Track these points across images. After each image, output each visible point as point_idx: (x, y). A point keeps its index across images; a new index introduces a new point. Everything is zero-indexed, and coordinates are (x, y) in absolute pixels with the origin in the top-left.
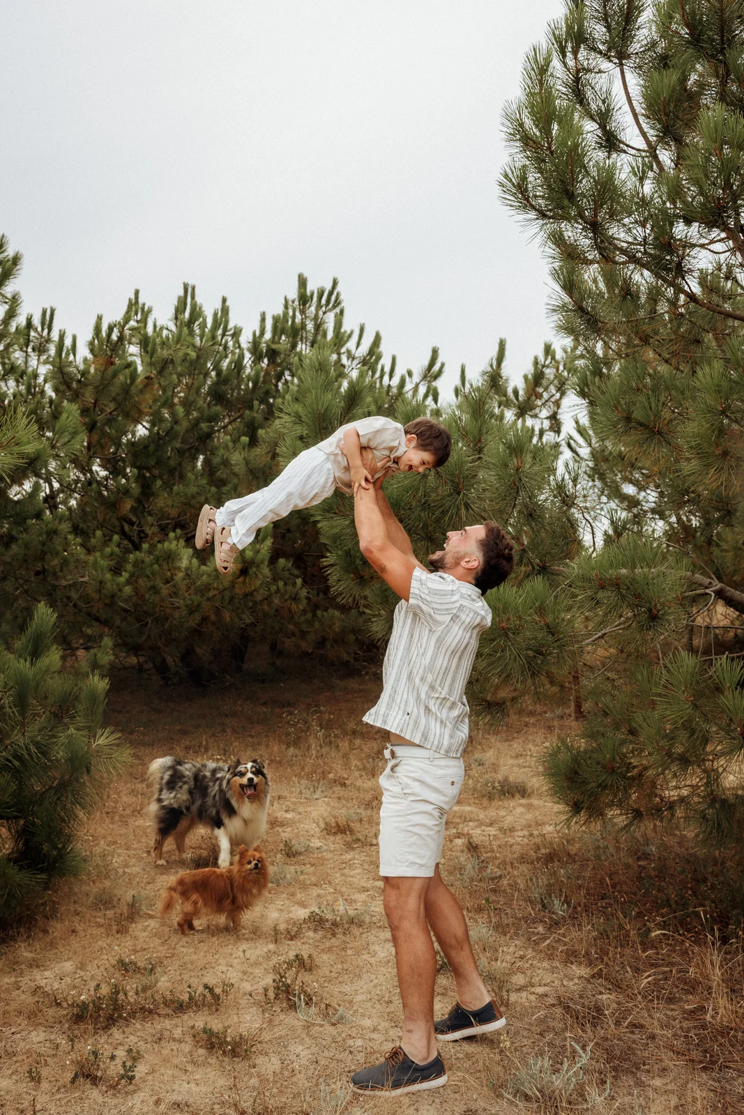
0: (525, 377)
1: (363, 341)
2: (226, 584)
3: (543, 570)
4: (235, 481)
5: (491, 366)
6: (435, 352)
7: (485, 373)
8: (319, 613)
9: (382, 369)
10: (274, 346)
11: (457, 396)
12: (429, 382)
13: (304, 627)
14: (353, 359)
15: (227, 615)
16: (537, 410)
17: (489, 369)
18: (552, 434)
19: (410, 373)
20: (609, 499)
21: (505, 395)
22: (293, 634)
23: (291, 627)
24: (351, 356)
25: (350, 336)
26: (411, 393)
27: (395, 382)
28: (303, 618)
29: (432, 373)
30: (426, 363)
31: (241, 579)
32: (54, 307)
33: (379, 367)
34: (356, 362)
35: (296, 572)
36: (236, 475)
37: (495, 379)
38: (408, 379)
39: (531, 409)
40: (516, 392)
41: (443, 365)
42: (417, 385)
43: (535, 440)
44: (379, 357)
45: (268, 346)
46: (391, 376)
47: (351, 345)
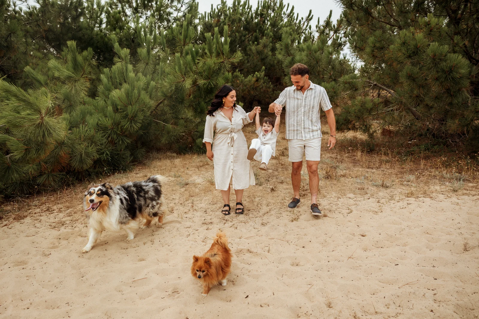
0: (338, 20)
1: (288, 9)
2: (252, 84)
3: (335, 80)
4: (253, 55)
5: (327, 19)
6: (310, 11)
7: (325, 21)
8: (275, 92)
9: (294, 18)
10: (263, 12)
11: (316, 28)
12: (308, 21)
13: (271, 96)
14: (285, 14)
15: (252, 92)
16: (340, 31)
17: (327, 20)
18: (344, 38)
19: (302, 18)
20: (359, 58)
21: (331, 27)
22: (268, 98)
23: (267, 96)
24: (284, 14)
25: (284, 7)
26: (302, 25)
27: (298, 22)
28: (270, 93)
29: (309, 18)
30: (307, 15)
31: (256, 83)
32: (198, 2)
33: (293, 17)
34: (286, 16)
35: (269, 80)
36: (253, 53)
37: (328, 23)
38: (302, 21)
39: (339, 31)
40: (334, 26)
41: (313, 16)
42: (304, 22)
43: (339, 40)
44: (293, 14)
45: (261, 12)
46: (296, 21)
47: (285, 10)
